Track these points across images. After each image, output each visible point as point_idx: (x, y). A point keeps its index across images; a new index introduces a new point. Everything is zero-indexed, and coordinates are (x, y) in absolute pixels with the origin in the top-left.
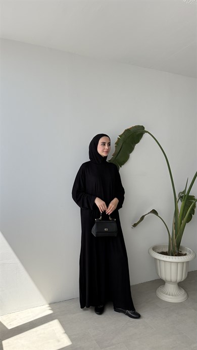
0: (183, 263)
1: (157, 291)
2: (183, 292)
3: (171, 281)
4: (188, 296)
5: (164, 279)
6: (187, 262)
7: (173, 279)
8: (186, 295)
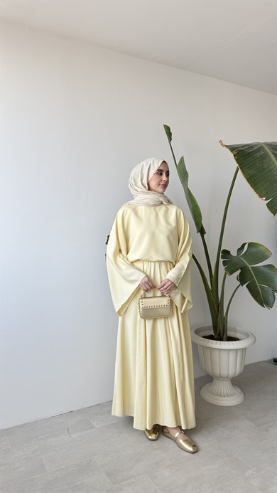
0: (237, 350)
5: (211, 374)
8: (243, 395)
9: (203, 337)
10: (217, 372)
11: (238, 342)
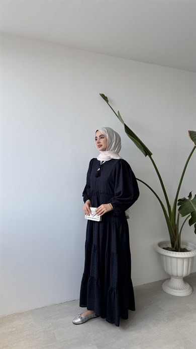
0: (189, 258)
1: (163, 286)
2: (188, 286)
3: (177, 276)
4: (193, 290)
5: (171, 274)
6: (193, 258)
7: (180, 273)
8: (191, 290)
9: (164, 248)
10: (175, 273)
11: (188, 253)
